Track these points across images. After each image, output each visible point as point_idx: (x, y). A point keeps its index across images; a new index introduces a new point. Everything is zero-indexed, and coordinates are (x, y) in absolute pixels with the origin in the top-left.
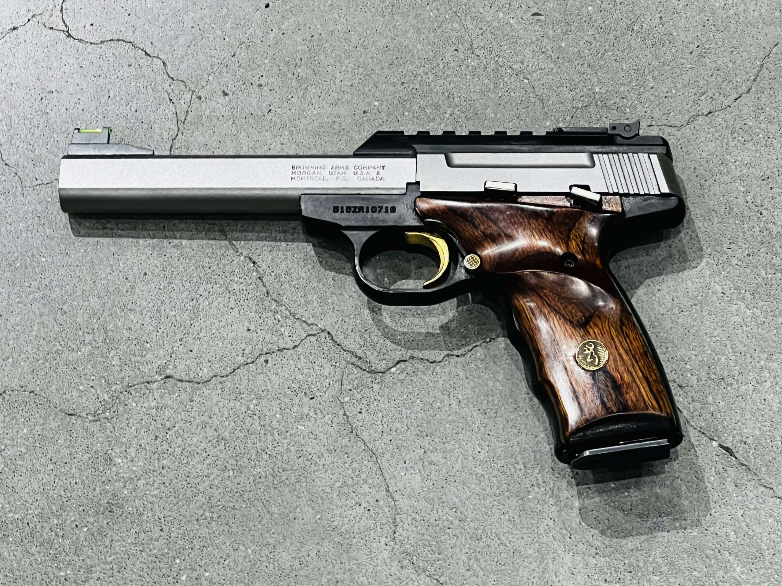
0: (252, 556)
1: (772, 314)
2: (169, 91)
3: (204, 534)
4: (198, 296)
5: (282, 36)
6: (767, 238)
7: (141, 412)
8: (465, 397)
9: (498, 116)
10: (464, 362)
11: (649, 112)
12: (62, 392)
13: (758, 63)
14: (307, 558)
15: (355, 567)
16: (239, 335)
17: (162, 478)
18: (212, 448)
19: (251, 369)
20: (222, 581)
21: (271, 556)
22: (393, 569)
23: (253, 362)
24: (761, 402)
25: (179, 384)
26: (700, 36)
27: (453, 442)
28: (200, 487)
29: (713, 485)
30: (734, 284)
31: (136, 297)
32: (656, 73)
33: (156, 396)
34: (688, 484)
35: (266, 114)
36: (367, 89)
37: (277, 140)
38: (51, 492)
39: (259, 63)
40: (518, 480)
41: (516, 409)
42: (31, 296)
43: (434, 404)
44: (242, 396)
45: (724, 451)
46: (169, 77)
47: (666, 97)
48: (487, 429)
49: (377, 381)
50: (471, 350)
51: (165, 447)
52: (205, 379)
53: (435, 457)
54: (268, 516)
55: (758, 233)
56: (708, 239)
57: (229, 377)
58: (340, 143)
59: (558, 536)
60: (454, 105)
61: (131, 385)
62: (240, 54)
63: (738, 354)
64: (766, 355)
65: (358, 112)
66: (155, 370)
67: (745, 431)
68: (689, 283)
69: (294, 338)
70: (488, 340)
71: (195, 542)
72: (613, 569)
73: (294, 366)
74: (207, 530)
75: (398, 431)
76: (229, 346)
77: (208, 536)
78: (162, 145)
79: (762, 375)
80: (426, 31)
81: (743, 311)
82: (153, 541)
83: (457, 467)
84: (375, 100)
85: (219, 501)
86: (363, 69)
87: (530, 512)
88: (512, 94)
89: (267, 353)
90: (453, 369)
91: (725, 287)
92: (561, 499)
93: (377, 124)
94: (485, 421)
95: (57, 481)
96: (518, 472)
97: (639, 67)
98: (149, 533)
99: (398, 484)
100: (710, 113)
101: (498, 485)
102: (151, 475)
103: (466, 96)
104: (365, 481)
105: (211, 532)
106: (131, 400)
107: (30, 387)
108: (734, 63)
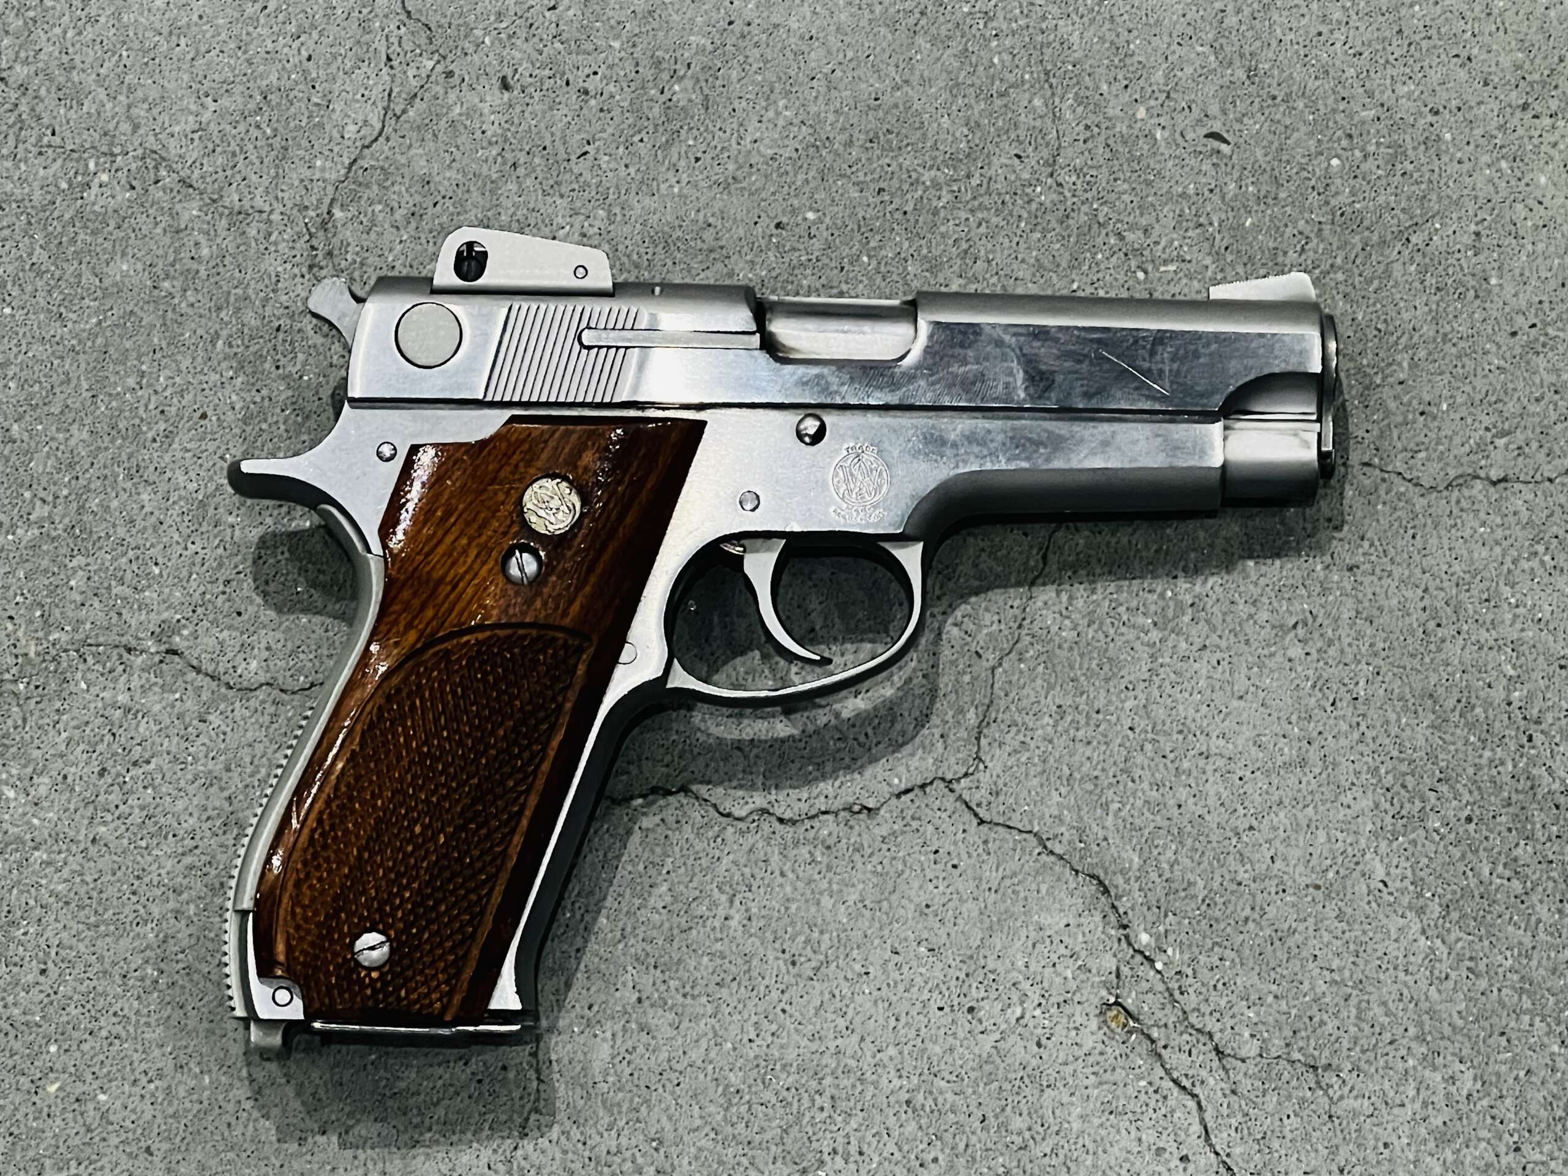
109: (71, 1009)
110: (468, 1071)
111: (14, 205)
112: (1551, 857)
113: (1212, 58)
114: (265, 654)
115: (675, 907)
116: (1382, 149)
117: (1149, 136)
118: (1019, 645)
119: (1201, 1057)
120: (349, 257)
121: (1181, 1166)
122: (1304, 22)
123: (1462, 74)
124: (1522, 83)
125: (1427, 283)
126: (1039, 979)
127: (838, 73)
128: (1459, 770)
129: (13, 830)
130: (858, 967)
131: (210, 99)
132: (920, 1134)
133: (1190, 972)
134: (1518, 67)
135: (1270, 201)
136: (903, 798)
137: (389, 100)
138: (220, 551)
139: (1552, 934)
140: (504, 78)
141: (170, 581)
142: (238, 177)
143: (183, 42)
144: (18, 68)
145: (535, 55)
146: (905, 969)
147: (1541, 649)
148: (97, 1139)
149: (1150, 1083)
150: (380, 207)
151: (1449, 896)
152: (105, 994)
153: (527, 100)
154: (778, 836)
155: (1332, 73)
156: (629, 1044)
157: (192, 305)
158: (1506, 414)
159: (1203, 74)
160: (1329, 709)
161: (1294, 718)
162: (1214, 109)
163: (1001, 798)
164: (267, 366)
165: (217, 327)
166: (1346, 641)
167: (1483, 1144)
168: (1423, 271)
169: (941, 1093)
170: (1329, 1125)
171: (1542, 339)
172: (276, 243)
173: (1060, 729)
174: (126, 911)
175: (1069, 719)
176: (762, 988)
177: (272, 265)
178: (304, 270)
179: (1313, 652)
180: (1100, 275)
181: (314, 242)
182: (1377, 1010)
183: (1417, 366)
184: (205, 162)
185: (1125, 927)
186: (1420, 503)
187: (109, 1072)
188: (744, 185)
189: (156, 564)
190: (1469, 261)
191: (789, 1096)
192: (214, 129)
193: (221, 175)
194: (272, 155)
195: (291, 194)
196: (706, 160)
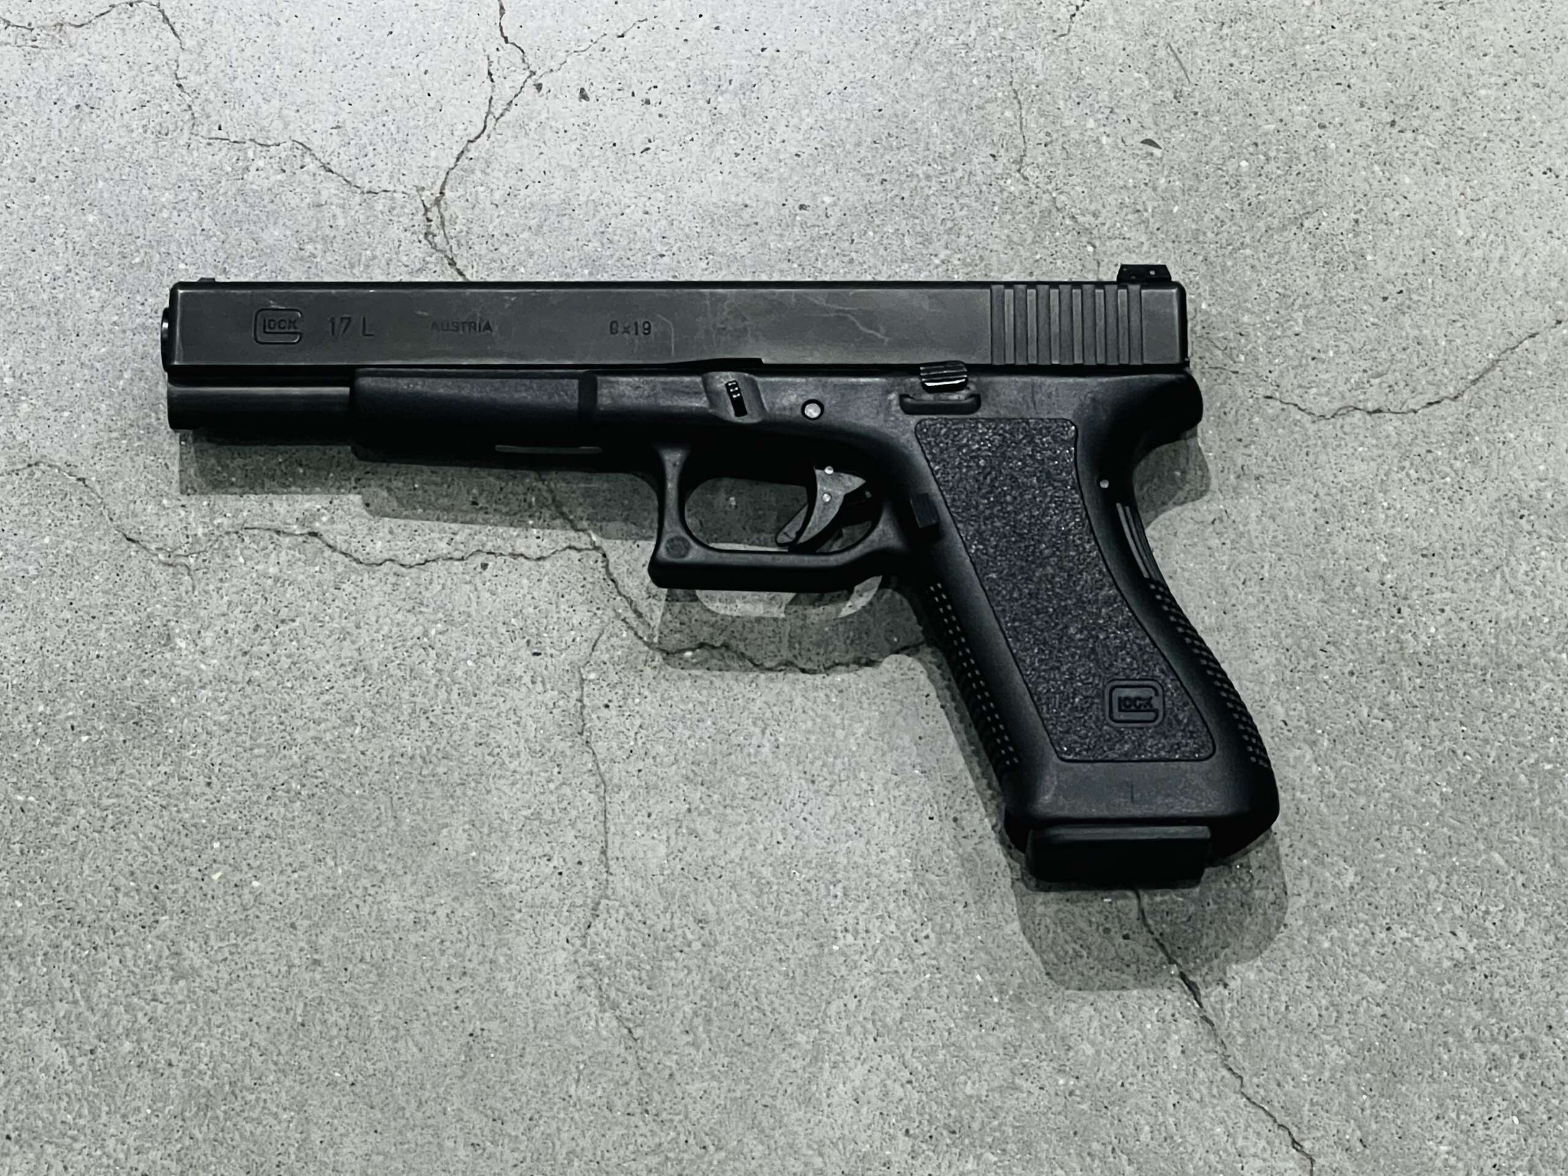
0: (341, 881)
1: (1353, 786)
2: (493, 59)
3: (275, 816)
5: (713, 32)
6: (1393, 656)
7: (248, 576)
8: (789, 742)
10: (809, 683)
11: (1276, 373)
12: (131, 498)
13: (1491, 356)
14: (430, 917)
15: (502, 960)
17: (242, 699)
18: (342, 677)
19: (454, 570)
20: (276, 905)
21: (372, 891)
22: (566, 985)
23: (462, 559)
24: (1277, 928)
25: (328, 552)
26: (1410, 277)
27: (741, 811)
28: (297, 736)
29: (1145, 1036)
30: (1307, 714)
35: (638, 152)
36: (820, 170)
37: (640, 205)
38: (52, 657)
39: (658, 63)
40: (826, 912)
41: (866, 792)
42: (138, 320)
43: (733, 735)
44: (423, 609)
45: (1186, 988)
46: (502, 34)
47: (1313, 359)
48: (807, 808)
49: (654, 664)
50: (828, 668)
51: (266, 648)
52: (372, 560)
53: (702, 824)
54: (392, 824)
55: (1382, 642)
56: (1293, 622)
58: (741, 245)
59: (857, 1029)
62: (633, 38)
64: (1315, 852)
65: (791, 203)
66: (297, 514)
67: (1233, 965)
69: (543, 544)
70: (863, 661)
71: (256, 824)
72: (927, 1117)
73: (526, 591)
74: (282, 810)
75: (658, 760)
77: (281, 821)
78: (447, 144)
79: (1298, 882)
80: (956, 105)
81: (1305, 764)
82: (188, 798)
83: (733, 854)
84: (828, 194)
85: (321, 770)
86: (828, 134)
87: (824, 973)
88: (1059, 262)
89: (489, 553)
90: (786, 689)
91: (1292, 713)
92: (885, 969)
93: (815, 235)
94: (808, 794)
95: (68, 641)
96: (830, 899)
97: (1288, 293)
98: (187, 783)
99: (624, 848)
100: (1379, 411)
101: (790, 908)
102: (225, 686)
103: (980, 240)
104: (573, 824)
105: (290, 816)
106: (238, 551)
107: (82, 472)
108: (1450, 342)
109: (230, 814)
110: (551, 865)
111: (188, 184)
112: (1416, 703)
113: (1146, 83)
114: (389, 537)
115: (718, 737)
117: (1097, 141)
120: (457, 227)
121: (1123, 942)
122: (1220, 55)
123: (1343, 98)
124: (1391, 107)
125: (1317, 258)
127: (849, 90)
128: (1344, 635)
129: (185, 673)
130: (864, 785)
132: (915, 917)
134: (1388, 93)
135: (1193, 193)
137: (490, 106)
139: (1416, 762)
140: (582, 90)
142: (369, 164)
143: (324, 58)
144: (192, 77)
145: (606, 72)
146: (903, 787)
147: (1408, 541)
148: (251, 917)
150: (481, 189)
151: (1336, 733)
152: (257, 802)
153: (601, 107)
154: (801, 683)
155: (1241, 95)
156: (681, 845)
158: (1379, 360)
159: (1142, 93)
160: (1241, 587)
161: (1213, 594)
162: (1148, 122)
166: (1253, 534)
167: (1362, 925)
168: (1314, 248)
169: (932, 883)
170: (1241, 910)
171: (1408, 302)
172: (399, 216)
174: (275, 738)
176: (788, 803)
177: (395, 232)
178: (421, 237)
179: (1228, 542)
180: (1058, 249)
181: (430, 215)
183: (1309, 322)
184: (341, 151)
186: (1312, 429)
187: (261, 864)
188: (775, 175)
189: (301, 465)
190: (1349, 241)
191: (809, 887)
192: (349, 125)
193: (355, 162)
194: (396, 147)
195: (412, 180)
196: (744, 155)
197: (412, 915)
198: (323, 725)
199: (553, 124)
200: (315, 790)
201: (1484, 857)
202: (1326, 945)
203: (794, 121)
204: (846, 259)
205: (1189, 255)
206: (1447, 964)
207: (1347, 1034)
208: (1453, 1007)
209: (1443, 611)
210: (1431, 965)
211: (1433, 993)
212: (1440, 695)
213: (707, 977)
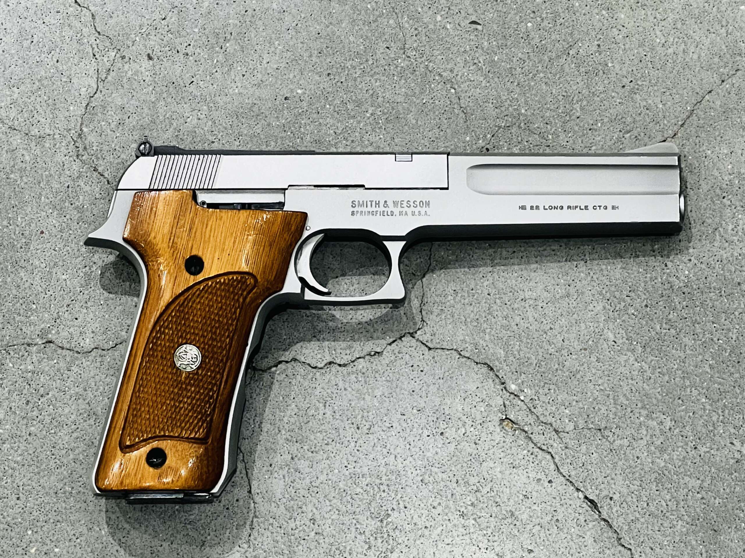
0: (105, 538)
1: (659, 370)
2: (95, 46)
3: (60, 509)
4: (91, 264)
5: (216, 6)
6: (667, 292)
7: (17, 373)
8: (341, 408)
9: (419, 123)
10: (345, 372)
13: (689, 108)
16: (127, 309)
17: (27, 445)
18: (82, 421)
21: (123, 540)
24: (634, 460)
25: (60, 351)
26: (635, 72)
27: (322, 453)
28: (63, 460)
29: (572, 537)
30: (626, 335)
31: (29, 254)
32: (585, 103)
33: (35, 359)
34: (548, 532)
35: (188, 85)
36: (291, 76)
37: (195, 115)
39: (188, 31)
40: (380, 501)
41: (389, 428)
43: (308, 410)
45: (589, 503)
46: (96, 30)
47: (590, 130)
48: (358, 445)
50: (353, 362)
51: (35, 413)
52: (86, 350)
53: (303, 465)
55: (659, 285)
56: (608, 283)
57: (109, 351)
58: (256, 127)
60: (376, 104)
61: (10, 344)
62: (171, 18)
63: (619, 407)
64: (646, 412)
65: (279, 98)
66: (37, 332)
67: (613, 486)
68: (582, 325)
70: (373, 353)
71: (50, 515)
74: (64, 505)
75: (269, 433)
76: (116, 320)
77: (64, 511)
78: (78, 101)
79: (640, 432)
80: (361, 23)
81: (631, 363)
82: (8, 509)
83: (323, 478)
84: (299, 88)
85: (81, 477)
86: (292, 53)
87: (385, 536)
88: (437, 102)
90: (333, 377)
91: (617, 335)
92: (420, 527)
93: (297, 113)
94: (357, 436)
96: (381, 493)
97: (569, 94)
98: (5, 500)
99: (261, 486)
101: (360, 503)
102: (17, 440)
103: (390, 98)
105: (68, 507)
106: (8, 360)
108: (664, 105)
109: (34, 513)
110: (221, 505)
112: (686, 316)
114: (92, 335)
115: (301, 413)
116: (549, 15)
117: (444, 28)
118: (431, 267)
119: (549, 435)
120: (94, 148)
121: (550, 485)
125: (581, 71)
126: (469, 414)
127: (299, 25)
128: (638, 285)
130: (387, 425)
131: (15, 88)
132: (430, 494)
133: (536, 398)
135: (504, 48)
136: (393, 345)
137: (98, 74)
138: (62, 292)
139: (692, 350)
140: (149, 54)
141: (41, 311)
142: (36, 121)
145: (160, 41)
146: (409, 421)
149: (529, 451)
150: (104, 123)
151: (644, 342)
152: (49, 503)
153: (161, 62)
154: (340, 373)
156: (291, 479)
157: (26, 183)
158: (627, 123)
160: (575, 269)
161: (560, 276)
162: (471, 11)
163: (437, 336)
164: (67, 204)
165: (40, 191)
167: (680, 449)
168: (578, 66)
169: (436, 474)
170: (611, 454)
171: (636, 87)
172: (60, 148)
173: (457, 300)
174: (51, 464)
175: (460, 295)
176: (346, 442)
177: (60, 158)
178: (75, 158)
180: (434, 94)
181: (77, 144)
182: (622, 399)
183: (583, 109)
184: (19, 117)
185: (503, 383)
187: (57, 538)
188: (267, 83)
189: (34, 304)
190: (597, 58)
191: (368, 488)
192: (20, 101)
193: (28, 122)
194: (49, 109)
195: (62, 125)
196: (247, 75)
197: (150, 549)
198: (77, 451)
199: (136, 78)
200: (80, 489)
201: (740, 397)
202: (663, 464)
203: (273, 49)
204: (317, 123)
205: (509, 83)
206: (732, 461)
207: (685, 514)
208: (741, 486)
209: (690, 260)
210: (724, 464)
211: (727, 480)
212: (698, 308)
213: (322, 552)
